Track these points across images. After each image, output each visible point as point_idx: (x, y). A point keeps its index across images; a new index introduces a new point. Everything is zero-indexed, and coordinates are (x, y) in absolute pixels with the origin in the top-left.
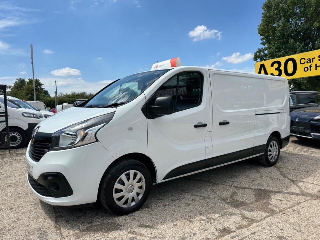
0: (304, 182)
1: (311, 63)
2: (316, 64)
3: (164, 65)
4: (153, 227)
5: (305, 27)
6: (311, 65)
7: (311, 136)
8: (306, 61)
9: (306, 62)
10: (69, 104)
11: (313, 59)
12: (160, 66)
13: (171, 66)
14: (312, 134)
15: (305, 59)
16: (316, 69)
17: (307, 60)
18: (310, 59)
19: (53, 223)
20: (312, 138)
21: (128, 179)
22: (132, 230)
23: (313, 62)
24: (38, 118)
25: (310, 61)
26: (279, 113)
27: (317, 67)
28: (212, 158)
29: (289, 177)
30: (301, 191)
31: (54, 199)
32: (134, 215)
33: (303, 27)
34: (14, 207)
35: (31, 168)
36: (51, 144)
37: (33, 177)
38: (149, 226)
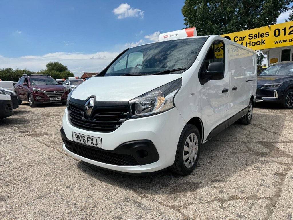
0: (283, 133)
1: (243, 41)
2: (247, 42)
3: (177, 35)
4: (224, 181)
6: (243, 43)
7: (262, 99)
8: (238, 39)
9: (239, 41)
10: (2, 81)
11: (244, 37)
12: (171, 36)
13: (187, 36)
14: (263, 97)
15: (238, 37)
16: (247, 46)
17: (240, 38)
18: (242, 38)
19: (132, 192)
20: (262, 100)
21: (191, 141)
22: (212, 186)
23: (244, 40)
24: (5, 94)
25: (242, 39)
26: (253, 80)
27: (248, 45)
28: (229, 119)
29: (270, 131)
30: (289, 140)
31: (140, 167)
32: (196, 173)
34: (67, 184)
35: (97, 139)
36: (128, 112)
37: (103, 149)
38: (221, 180)
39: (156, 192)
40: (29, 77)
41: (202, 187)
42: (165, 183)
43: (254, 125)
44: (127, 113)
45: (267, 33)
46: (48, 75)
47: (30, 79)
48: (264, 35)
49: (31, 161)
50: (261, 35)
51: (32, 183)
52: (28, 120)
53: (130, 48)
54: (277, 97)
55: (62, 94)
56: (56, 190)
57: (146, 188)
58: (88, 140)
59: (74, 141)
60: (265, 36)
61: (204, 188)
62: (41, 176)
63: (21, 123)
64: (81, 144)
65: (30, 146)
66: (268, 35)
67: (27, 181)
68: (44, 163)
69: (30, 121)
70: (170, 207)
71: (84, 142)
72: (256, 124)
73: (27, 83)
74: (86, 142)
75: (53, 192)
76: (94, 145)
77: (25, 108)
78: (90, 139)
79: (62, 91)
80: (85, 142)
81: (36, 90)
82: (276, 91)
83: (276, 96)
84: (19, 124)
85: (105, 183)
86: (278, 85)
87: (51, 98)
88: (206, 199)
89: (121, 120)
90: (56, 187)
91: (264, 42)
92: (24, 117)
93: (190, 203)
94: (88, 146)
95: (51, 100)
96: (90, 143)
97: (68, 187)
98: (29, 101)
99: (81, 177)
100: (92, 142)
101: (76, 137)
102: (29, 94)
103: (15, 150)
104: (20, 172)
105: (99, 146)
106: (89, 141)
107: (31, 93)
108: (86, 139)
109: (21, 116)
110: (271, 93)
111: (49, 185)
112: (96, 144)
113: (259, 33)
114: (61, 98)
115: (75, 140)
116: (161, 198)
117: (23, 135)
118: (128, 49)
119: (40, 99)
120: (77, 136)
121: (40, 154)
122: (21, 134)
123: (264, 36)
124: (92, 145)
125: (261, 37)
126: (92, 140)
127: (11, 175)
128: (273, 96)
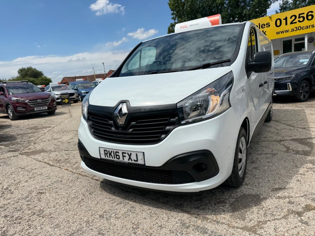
0: (312, 128)
3: (198, 24)
4: (285, 188)
5: (210, 3)
12: (191, 26)
13: (211, 24)
14: (276, 91)
20: (276, 95)
21: (242, 146)
22: (275, 196)
28: (262, 117)
29: (296, 126)
31: (197, 184)
32: (248, 183)
33: (208, 3)
34: (100, 213)
35: (137, 154)
36: (177, 118)
37: (146, 165)
38: (280, 188)
39: (216, 211)
40: (5, 85)
41: (265, 199)
42: (219, 199)
43: (276, 121)
44: (175, 119)
45: (268, 24)
46: (27, 82)
47: (6, 87)
48: (265, 25)
49: (38, 187)
50: (262, 26)
51: (52, 216)
52: (13, 135)
53: (143, 42)
54: (291, 90)
55: (48, 102)
56: (88, 222)
57: (200, 208)
58: (123, 156)
59: (101, 159)
60: (266, 27)
61: (268, 200)
62: (60, 205)
63: (7, 139)
64: (113, 161)
65: (29, 167)
66: (269, 25)
67: (44, 214)
68: (56, 188)
69: (17, 137)
70: (241, 229)
71: (117, 158)
72: (278, 120)
73: (4, 92)
74: (121, 159)
75: (85, 226)
76: (133, 162)
77: (4, 122)
78: (126, 155)
79: (48, 99)
80: (119, 158)
81: (16, 99)
82: (289, 83)
83: (289, 90)
84: (4, 141)
85: (146, 206)
86: (291, 77)
87: (35, 108)
88: (278, 214)
89: (168, 128)
90: (86, 218)
91: (266, 33)
92: (7, 132)
93: (263, 221)
94: (124, 164)
95: (35, 110)
96: (126, 160)
97: (101, 216)
98: (8, 113)
99: (113, 202)
100: (130, 158)
101: (105, 154)
102: (8, 104)
103: (12, 174)
104: (30, 203)
105: (141, 162)
106: (125, 156)
107: (10, 103)
108: (121, 155)
109: (3, 131)
110: (285, 87)
111: (75, 217)
112: (136, 159)
113: (259, 24)
114: (47, 107)
115: (103, 157)
116: (225, 218)
117: (15, 155)
118: (141, 43)
119: (22, 110)
120: (106, 152)
121: (46, 177)
122: (11, 154)
123: (264, 27)
124: (130, 161)
125: (262, 28)
126: (130, 156)
127: (18, 208)
128: (287, 89)
